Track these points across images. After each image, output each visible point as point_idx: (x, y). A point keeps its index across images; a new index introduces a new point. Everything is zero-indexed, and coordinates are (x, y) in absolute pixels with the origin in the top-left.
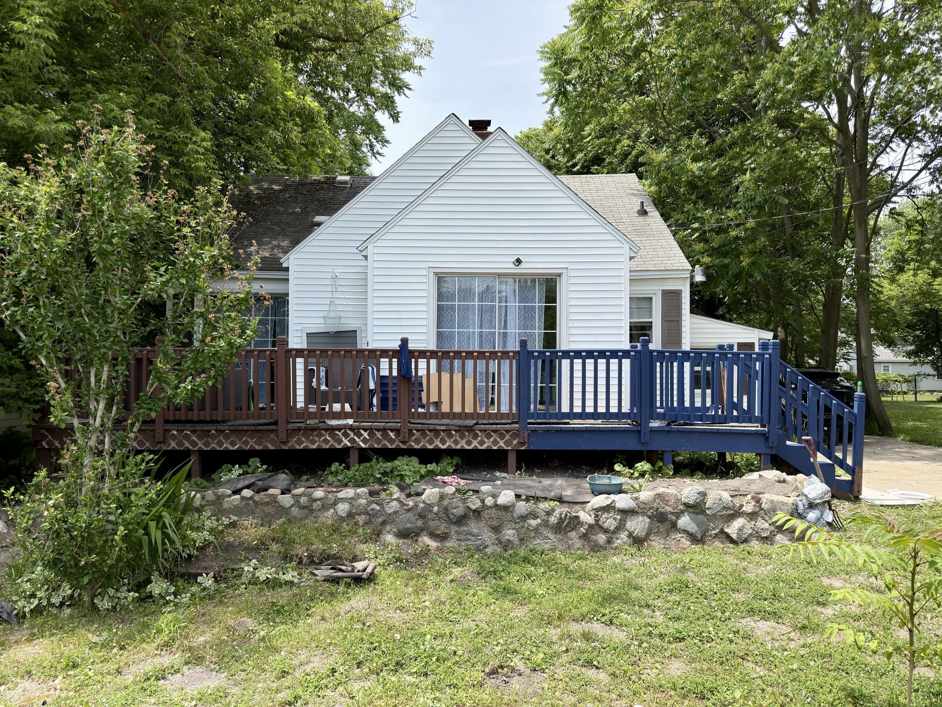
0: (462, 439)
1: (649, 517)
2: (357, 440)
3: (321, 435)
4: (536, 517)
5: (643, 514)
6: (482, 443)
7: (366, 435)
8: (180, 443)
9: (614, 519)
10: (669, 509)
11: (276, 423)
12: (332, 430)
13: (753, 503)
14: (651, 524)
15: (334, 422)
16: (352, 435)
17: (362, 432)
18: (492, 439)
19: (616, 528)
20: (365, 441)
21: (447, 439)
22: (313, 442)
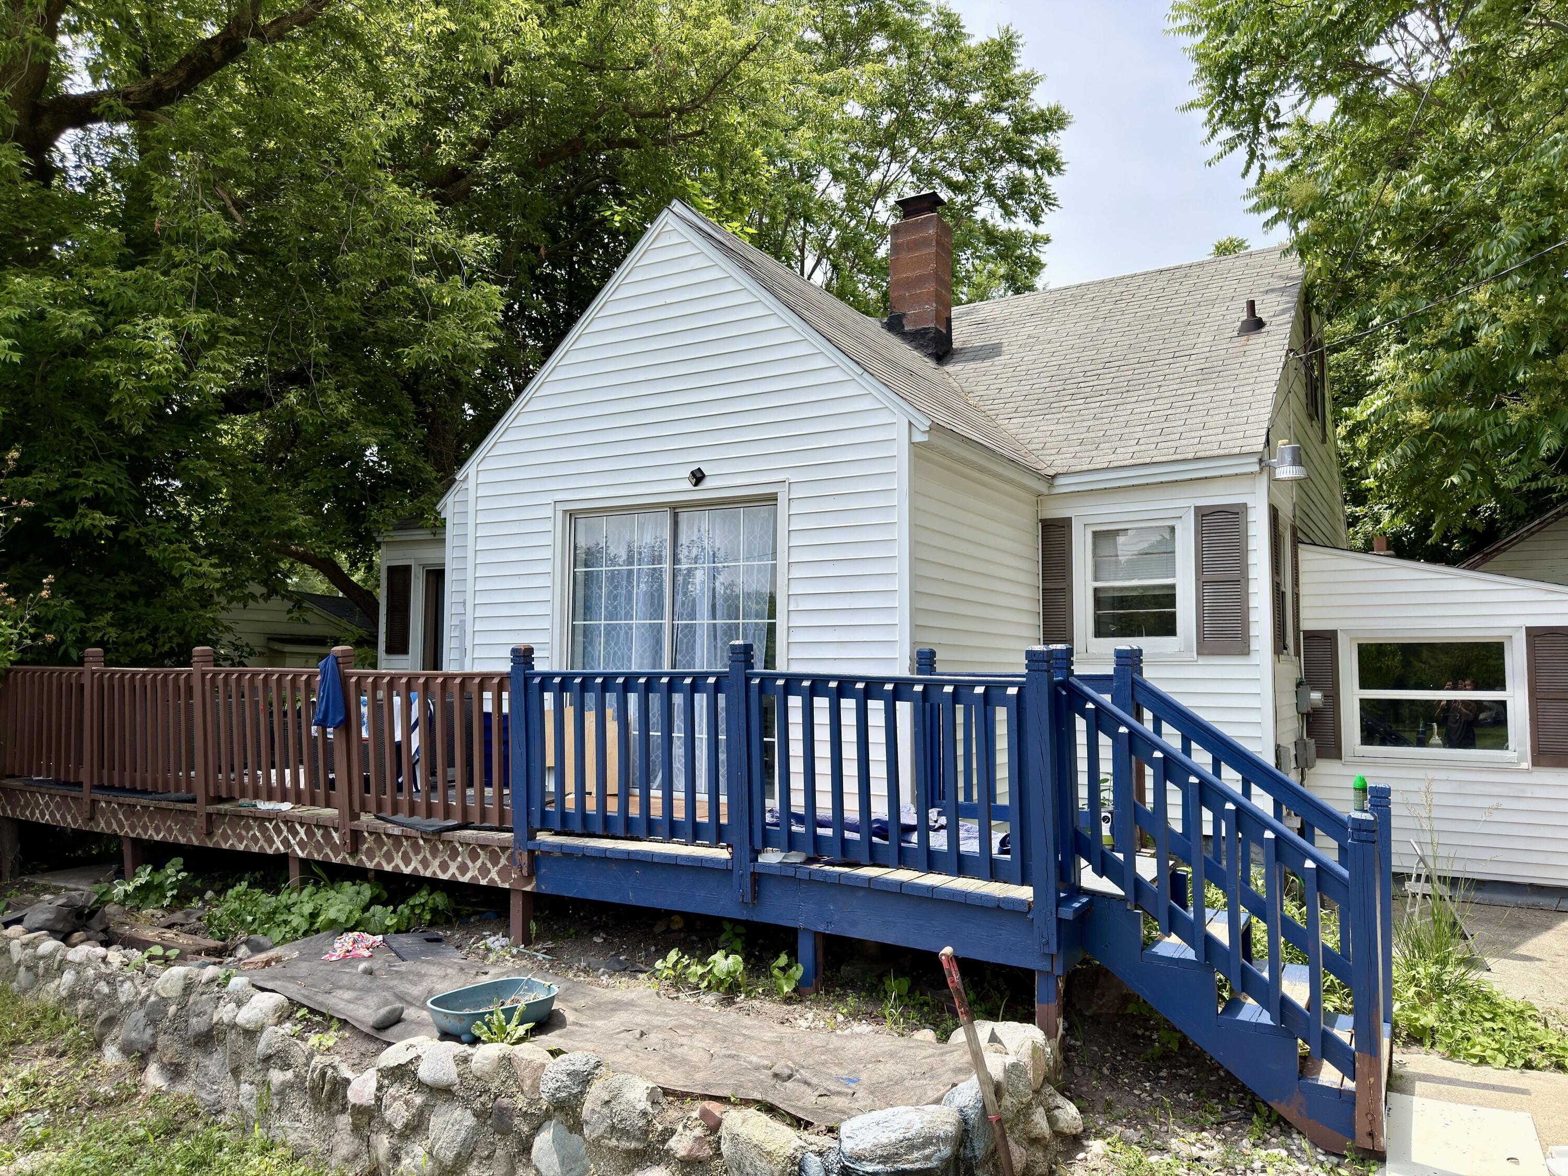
0: (434, 857)
1: (476, 1114)
2: (293, 842)
3: (248, 828)
4: (286, 1066)
5: (466, 1103)
6: (463, 869)
7: (302, 832)
8: (108, 824)
9: (406, 1102)
10: (521, 1102)
11: (193, 801)
12: (262, 819)
13: (698, 1132)
14: (475, 1131)
15: (264, 806)
16: (285, 833)
17: (298, 827)
18: (479, 863)
19: (406, 1126)
20: (302, 844)
21: (411, 854)
22: (241, 839)
